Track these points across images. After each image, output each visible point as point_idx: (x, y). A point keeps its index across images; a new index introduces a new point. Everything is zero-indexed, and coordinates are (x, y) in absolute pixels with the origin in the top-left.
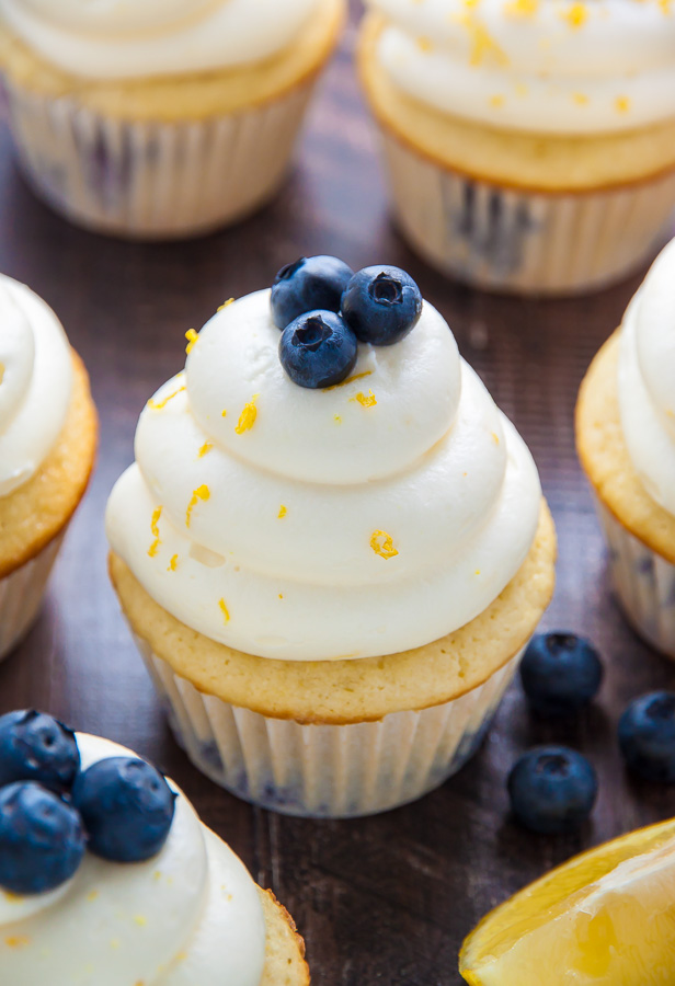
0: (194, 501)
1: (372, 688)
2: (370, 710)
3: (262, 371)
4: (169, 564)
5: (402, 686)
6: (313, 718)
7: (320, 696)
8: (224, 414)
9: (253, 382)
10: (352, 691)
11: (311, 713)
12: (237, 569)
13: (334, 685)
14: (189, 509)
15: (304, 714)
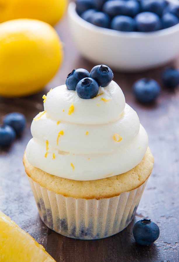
0: (59, 136)
1: (117, 185)
2: (117, 192)
3: (72, 98)
4: (53, 157)
5: (124, 184)
6: (101, 196)
7: (102, 189)
8: (63, 111)
9: (70, 101)
10: (111, 187)
11: (100, 195)
12: (74, 154)
13: (106, 186)
14: (58, 139)
15: (98, 196)
